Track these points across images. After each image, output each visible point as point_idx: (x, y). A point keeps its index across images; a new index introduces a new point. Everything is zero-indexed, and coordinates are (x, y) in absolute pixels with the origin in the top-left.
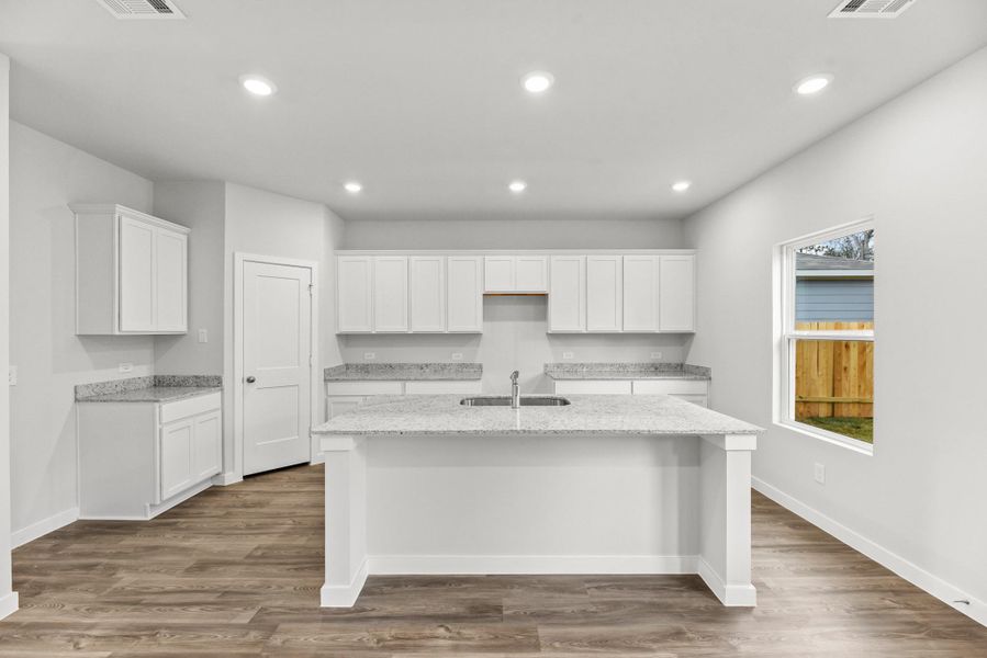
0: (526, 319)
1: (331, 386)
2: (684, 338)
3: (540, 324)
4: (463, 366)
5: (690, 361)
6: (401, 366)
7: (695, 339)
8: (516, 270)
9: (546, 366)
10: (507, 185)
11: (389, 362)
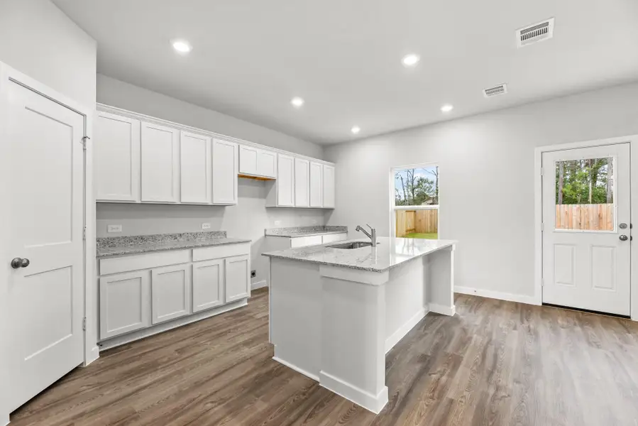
0: (254, 196)
1: (103, 263)
2: (326, 212)
3: (264, 201)
5: (329, 224)
6: (154, 238)
7: (334, 212)
8: (259, 160)
9: (265, 230)
10: (290, 100)
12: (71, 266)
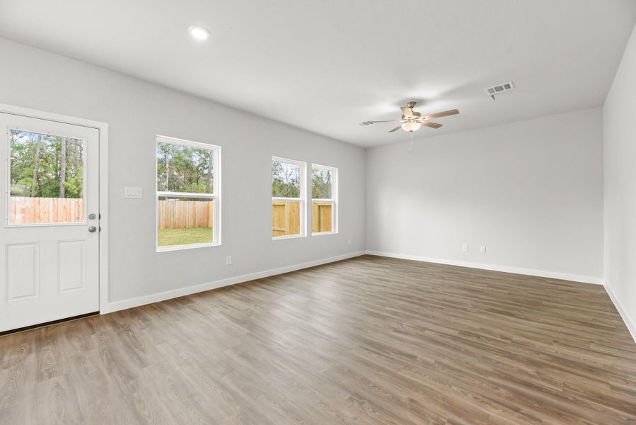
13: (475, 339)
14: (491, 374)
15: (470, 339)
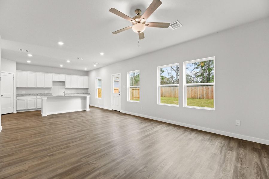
1: (18, 97)
3: (64, 87)
4: (47, 94)
11: (29, 93)
12: (11, 97)
13: (62, 147)
14: (46, 143)
15: (64, 146)
